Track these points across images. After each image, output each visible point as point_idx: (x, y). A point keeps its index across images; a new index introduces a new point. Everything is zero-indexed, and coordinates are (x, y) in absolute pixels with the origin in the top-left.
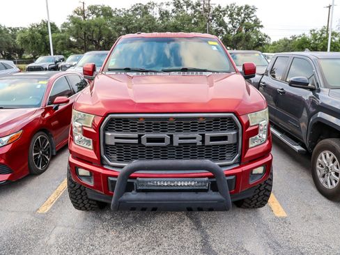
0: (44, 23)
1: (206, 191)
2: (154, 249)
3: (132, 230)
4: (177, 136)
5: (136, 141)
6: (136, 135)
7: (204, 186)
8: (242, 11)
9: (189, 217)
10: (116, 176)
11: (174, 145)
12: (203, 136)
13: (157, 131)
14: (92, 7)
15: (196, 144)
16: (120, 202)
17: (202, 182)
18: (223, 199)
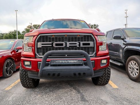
0: (15, 31)
1: (82, 65)
2: (58, 100)
3: (49, 94)
4: (68, 43)
5: (51, 45)
6: (51, 43)
7: (81, 62)
8: (93, 26)
9: (75, 89)
10: (41, 61)
11: (67, 47)
12: (80, 43)
13: (60, 41)
14: (35, 25)
15: (76, 46)
16: (43, 70)
17: (80, 60)
18: (90, 68)
